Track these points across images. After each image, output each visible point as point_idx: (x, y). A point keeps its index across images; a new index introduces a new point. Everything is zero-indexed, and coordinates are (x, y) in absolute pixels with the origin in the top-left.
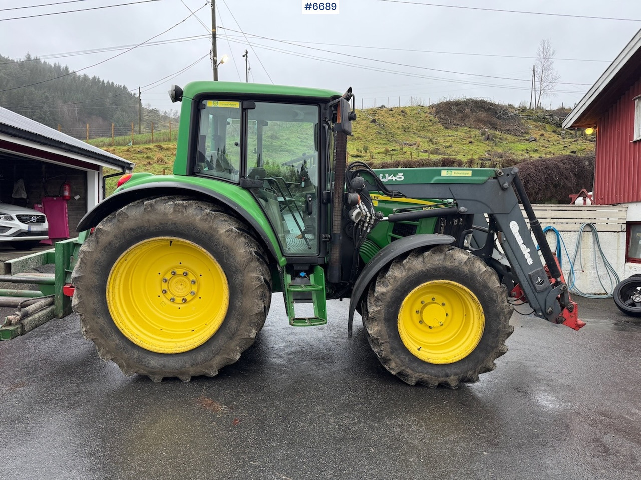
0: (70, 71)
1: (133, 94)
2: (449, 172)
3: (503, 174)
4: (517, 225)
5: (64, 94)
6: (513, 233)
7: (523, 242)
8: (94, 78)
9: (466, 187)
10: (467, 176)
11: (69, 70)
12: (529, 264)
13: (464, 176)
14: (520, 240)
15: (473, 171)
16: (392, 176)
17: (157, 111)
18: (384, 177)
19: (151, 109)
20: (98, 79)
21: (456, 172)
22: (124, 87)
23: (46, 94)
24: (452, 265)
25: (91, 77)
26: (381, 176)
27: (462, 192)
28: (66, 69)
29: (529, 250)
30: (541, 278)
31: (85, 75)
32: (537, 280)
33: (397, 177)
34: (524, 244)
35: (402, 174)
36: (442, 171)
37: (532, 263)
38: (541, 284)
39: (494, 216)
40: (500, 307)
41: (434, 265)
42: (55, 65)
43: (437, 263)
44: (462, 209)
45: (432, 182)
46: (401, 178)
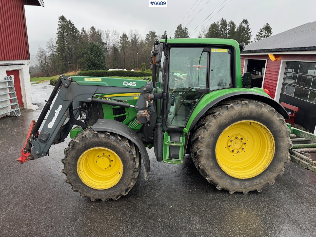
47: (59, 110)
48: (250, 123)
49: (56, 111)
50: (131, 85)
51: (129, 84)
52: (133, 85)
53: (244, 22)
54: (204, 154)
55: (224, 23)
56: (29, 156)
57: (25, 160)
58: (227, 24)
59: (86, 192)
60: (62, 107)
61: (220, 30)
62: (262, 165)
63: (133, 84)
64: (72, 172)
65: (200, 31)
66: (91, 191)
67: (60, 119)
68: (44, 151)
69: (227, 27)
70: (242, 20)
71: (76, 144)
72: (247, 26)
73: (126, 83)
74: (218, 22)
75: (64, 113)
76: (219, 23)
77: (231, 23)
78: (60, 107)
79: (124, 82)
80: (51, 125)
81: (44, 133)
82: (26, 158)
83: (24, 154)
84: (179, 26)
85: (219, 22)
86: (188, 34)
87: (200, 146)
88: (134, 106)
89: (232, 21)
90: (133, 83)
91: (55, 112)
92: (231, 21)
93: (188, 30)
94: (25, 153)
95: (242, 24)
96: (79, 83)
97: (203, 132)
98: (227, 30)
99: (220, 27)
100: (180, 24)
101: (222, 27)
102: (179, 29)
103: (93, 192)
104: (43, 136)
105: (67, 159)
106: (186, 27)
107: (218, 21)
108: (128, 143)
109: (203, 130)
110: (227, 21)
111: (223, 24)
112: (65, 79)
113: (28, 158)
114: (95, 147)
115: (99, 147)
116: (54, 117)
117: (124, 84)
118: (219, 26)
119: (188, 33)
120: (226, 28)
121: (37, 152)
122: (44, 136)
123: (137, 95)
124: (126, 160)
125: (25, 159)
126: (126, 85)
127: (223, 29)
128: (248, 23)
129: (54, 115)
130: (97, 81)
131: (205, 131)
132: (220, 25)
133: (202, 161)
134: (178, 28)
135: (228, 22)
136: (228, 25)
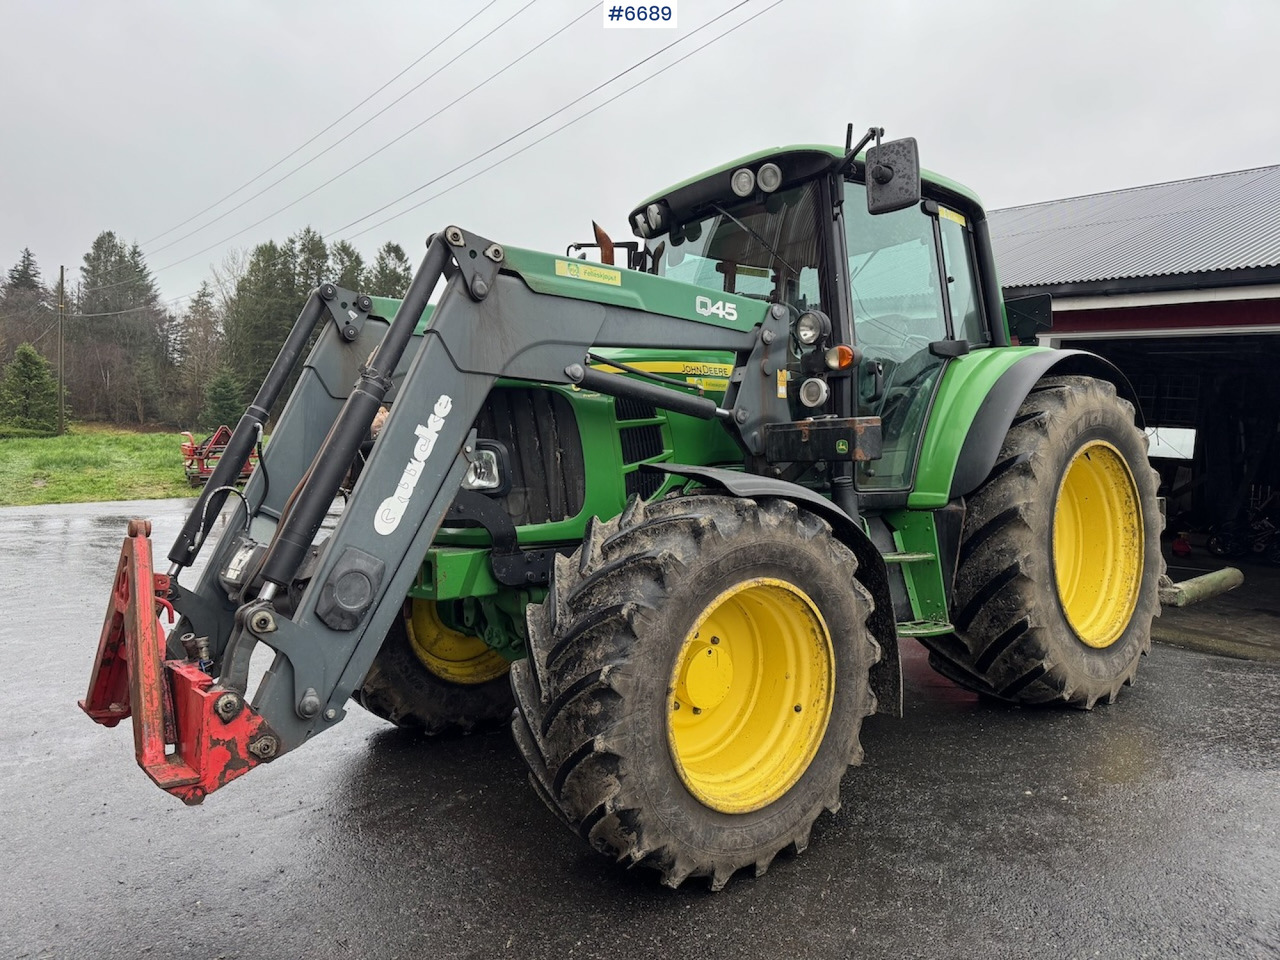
47: (436, 422)
48: (1087, 454)
49: (420, 430)
50: (721, 313)
51: (714, 310)
52: (727, 317)
53: (392, 254)
54: (1037, 569)
55: (315, 249)
56: (253, 739)
57: (224, 773)
58: (328, 252)
59: (704, 843)
60: (450, 406)
61: (300, 273)
62: (1115, 594)
63: (727, 310)
64: (647, 739)
65: (219, 268)
66: (720, 829)
67: (440, 476)
68: (342, 683)
69: (330, 263)
70: (382, 245)
71: (672, 569)
72: (402, 268)
73: (704, 305)
74: (292, 241)
75: (461, 439)
76: (298, 247)
77: (345, 250)
78: (444, 406)
79: (699, 299)
80: (389, 516)
81: (356, 567)
82: (234, 754)
83: (222, 728)
84: (103, 237)
85: (296, 239)
86: (148, 275)
87: (1019, 540)
88: (726, 412)
89: (347, 243)
90: (728, 305)
91: (417, 438)
92: (342, 242)
93: (143, 261)
94: (225, 722)
95: (387, 261)
96: (537, 283)
97: (1020, 488)
98: (331, 276)
99: (299, 261)
100: (107, 231)
101: (307, 261)
102: (105, 252)
103: (727, 832)
104: (348, 588)
105: (631, 662)
106: (135, 247)
107: (292, 236)
108: (844, 547)
109: (1018, 479)
110: (325, 241)
111: (311, 252)
112: (473, 254)
113: (243, 755)
114: (743, 579)
115: (760, 580)
116: (409, 466)
117: (699, 310)
118: (295, 256)
119: (145, 272)
120: (325, 268)
121: (308, 699)
122: (356, 586)
123: (694, 372)
124: (848, 632)
125: (227, 767)
126: (706, 313)
127: (313, 268)
128: (405, 258)
129: (408, 456)
130: (606, 281)
131: (1026, 483)
132: (302, 251)
133: (1031, 599)
134: (99, 244)
135: (330, 243)
136: (331, 257)
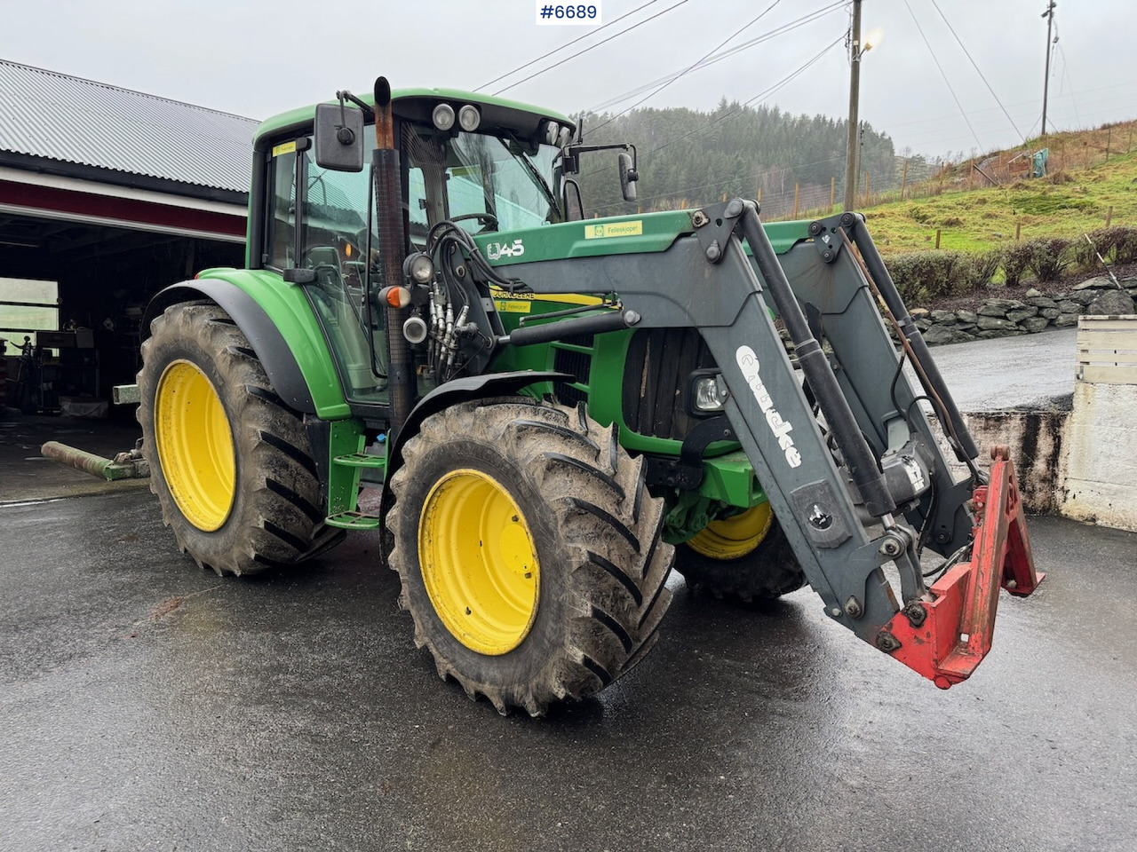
0: (782, 113)
1: (880, 135)
2: (599, 228)
3: (705, 221)
4: (754, 356)
5: (767, 154)
6: (747, 379)
7: (771, 404)
8: (818, 119)
9: (634, 261)
10: (633, 233)
11: (780, 112)
12: (793, 466)
13: (628, 233)
14: (764, 399)
15: (645, 221)
16: (505, 246)
17: (922, 159)
18: (494, 251)
19: (911, 157)
20: (824, 118)
21: (612, 226)
22: (866, 123)
23: (739, 158)
24: (483, 437)
25: (812, 117)
26: (489, 247)
27: (627, 275)
28: (776, 110)
29: (788, 427)
30: (822, 507)
31: (803, 116)
32: (812, 512)
33: (514, 247)
34: (776, 408)
35: (520, 241)
36: (586, 227)
37: (798, 463)
38: (825, 525)
39: (700, 330)
40: (563, 551)
41: (458, 435)
42: (760, 109)
43: (463, 431)
44: (630, 316)
45: (569, 256)
46: (519, 250)
